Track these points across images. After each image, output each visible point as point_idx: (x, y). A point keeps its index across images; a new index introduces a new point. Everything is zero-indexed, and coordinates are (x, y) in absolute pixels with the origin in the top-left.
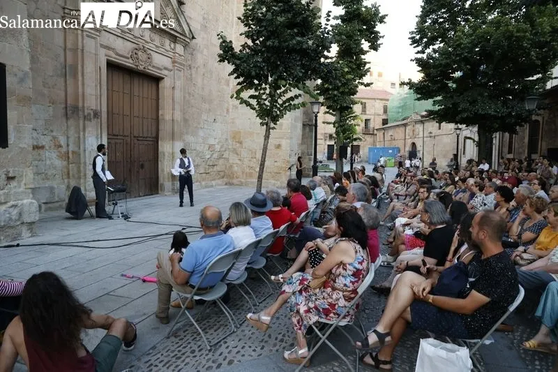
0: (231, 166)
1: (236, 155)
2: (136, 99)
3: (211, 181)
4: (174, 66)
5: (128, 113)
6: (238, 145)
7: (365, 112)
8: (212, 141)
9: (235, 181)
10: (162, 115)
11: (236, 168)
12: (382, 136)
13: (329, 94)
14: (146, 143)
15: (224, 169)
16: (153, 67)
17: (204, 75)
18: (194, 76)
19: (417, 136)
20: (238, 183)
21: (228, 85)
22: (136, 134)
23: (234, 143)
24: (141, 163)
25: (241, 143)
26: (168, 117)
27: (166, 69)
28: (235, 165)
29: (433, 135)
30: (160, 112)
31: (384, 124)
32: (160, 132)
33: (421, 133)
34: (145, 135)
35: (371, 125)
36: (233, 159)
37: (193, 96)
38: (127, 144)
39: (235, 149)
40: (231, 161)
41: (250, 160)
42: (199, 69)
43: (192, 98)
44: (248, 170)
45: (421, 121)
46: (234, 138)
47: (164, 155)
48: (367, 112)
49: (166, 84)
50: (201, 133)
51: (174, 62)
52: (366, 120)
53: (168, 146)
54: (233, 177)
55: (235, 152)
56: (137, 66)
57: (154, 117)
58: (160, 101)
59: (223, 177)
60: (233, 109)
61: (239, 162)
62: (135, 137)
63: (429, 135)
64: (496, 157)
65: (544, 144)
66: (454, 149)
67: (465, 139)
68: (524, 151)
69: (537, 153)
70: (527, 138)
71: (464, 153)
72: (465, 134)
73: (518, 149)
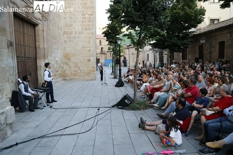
0: (65, 71)
1: (67, 66)
2: (26, 35)
3: (57, 79)
4: (42, 18)
5: (23, 44)
6: (68, 60)
7: (101, 44)
8: (57, 59)
9: (67, 78)
10: (38, 45)
11: (67, 72)
12: (110, 55)
13: (111, 35)
14: (31, 61)
15: (61, 73)
16: (35, 18)
17: (53, 24)
18: (49, 25)
19: (126, 54)
20: (69, 79)
21: (62, 31)
22: (27, 56)
23: (66, 59)
24: (30, 72)
25: (69, 59)
26: (41, 46)
27: (40, 20)
28: (66, 70)
29: (133, 53)
30: (37, 44)
31: (109, 50)
32: (37, 54)
33: (128, 53)
34: (31, 56)
35: (104, 50)
36: (66, 67)
37: (49, 35)
38: (23, 62)
39: (66, 63)
40: (64, 69)
41: (75, 68)
42: (51, 22)
43: (49, 36)
44: (74, 72)
45: (128, 48)
46: (65, 57)
47: (41, 67)
48: (102, 45)
49: (40, 28)
50: (53, 55)
51: (43, 16)
52: (101, 48)
53: (43, 62)
54: (66, 77)
55: (66, 64)
56: (28, 16)
57: (34, 46)
58: (36, 37)
59: (61, 77)
60: (64, 42)
61: (68, 69)
62: (26, 58)
63: (132, 53)
64: (165, 61)
65: (189, 57)
66: (143, 59)
67: (148, 55)
68: (180, 59)
69: (186, 59)
70: (181, 54)
71: (148, 60)
72: (148, 53)
73: (177, 58)
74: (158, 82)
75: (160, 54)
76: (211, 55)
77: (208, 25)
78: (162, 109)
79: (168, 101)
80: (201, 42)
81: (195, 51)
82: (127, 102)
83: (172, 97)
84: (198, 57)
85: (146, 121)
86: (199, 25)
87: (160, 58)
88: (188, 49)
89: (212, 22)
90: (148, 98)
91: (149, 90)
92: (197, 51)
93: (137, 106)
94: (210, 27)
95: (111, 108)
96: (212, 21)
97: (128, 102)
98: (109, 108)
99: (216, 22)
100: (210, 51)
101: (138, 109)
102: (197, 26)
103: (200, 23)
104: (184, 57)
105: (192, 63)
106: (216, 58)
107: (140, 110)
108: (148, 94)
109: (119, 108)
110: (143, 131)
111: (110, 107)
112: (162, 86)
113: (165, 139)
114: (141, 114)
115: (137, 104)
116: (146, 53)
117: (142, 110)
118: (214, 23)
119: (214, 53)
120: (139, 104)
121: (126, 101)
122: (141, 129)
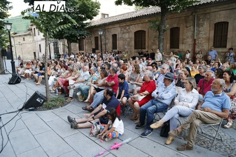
29: (20, 42)
33: (13, 43)
63: (18, 43)
64: (61, 52)
65: (86, 47)
66: (34, 50)
67: (40, 45)
68: (77, 50)
69: (84, 50)
70: (77, 45)
71: (40, 51)
72: (39, 43)
73: (74, 49)
74: (69, 74)
75: (54, 45)
76: (106, 46)
77: (100, 18)
78: (85, 102)
79: (91, 93)
80: (100, 34)
81: (91, 42)
82: (39, 101)
83: (94, 88)
84: (94, 48)
85: (74, 119)
86: (94, 17)
87: (55, 49)
88: (84, 40)
89: (103, 17)
90: (60, 93)
91: (60, 83)
92: (94, 42)
93: (53, 103)
94: (102, 20)
95: (18, 112)
96: (104, 15)
97: (41, 101)
98: (16, 114)
99: (106, 17)
100: (105, 42)
101: (55, 107)
102: (93, 18)
103: (95, 15)
104: (81, 48)
105: (89, 54)
106: (111, 49)
107: (58, 107)
108: (60, 88)
109: (30, 110)
110: (77, 131)
111: (16, 112)
112: (77, 78)
113: (110, 133)
114: (61, 112)
115: (51, 101)
116: (37, 43)
117: (60, 107)
118: (104, 17)
119: (109, 45)
120: (54, 101)
121: (37, 100)
122: (73, 129)
